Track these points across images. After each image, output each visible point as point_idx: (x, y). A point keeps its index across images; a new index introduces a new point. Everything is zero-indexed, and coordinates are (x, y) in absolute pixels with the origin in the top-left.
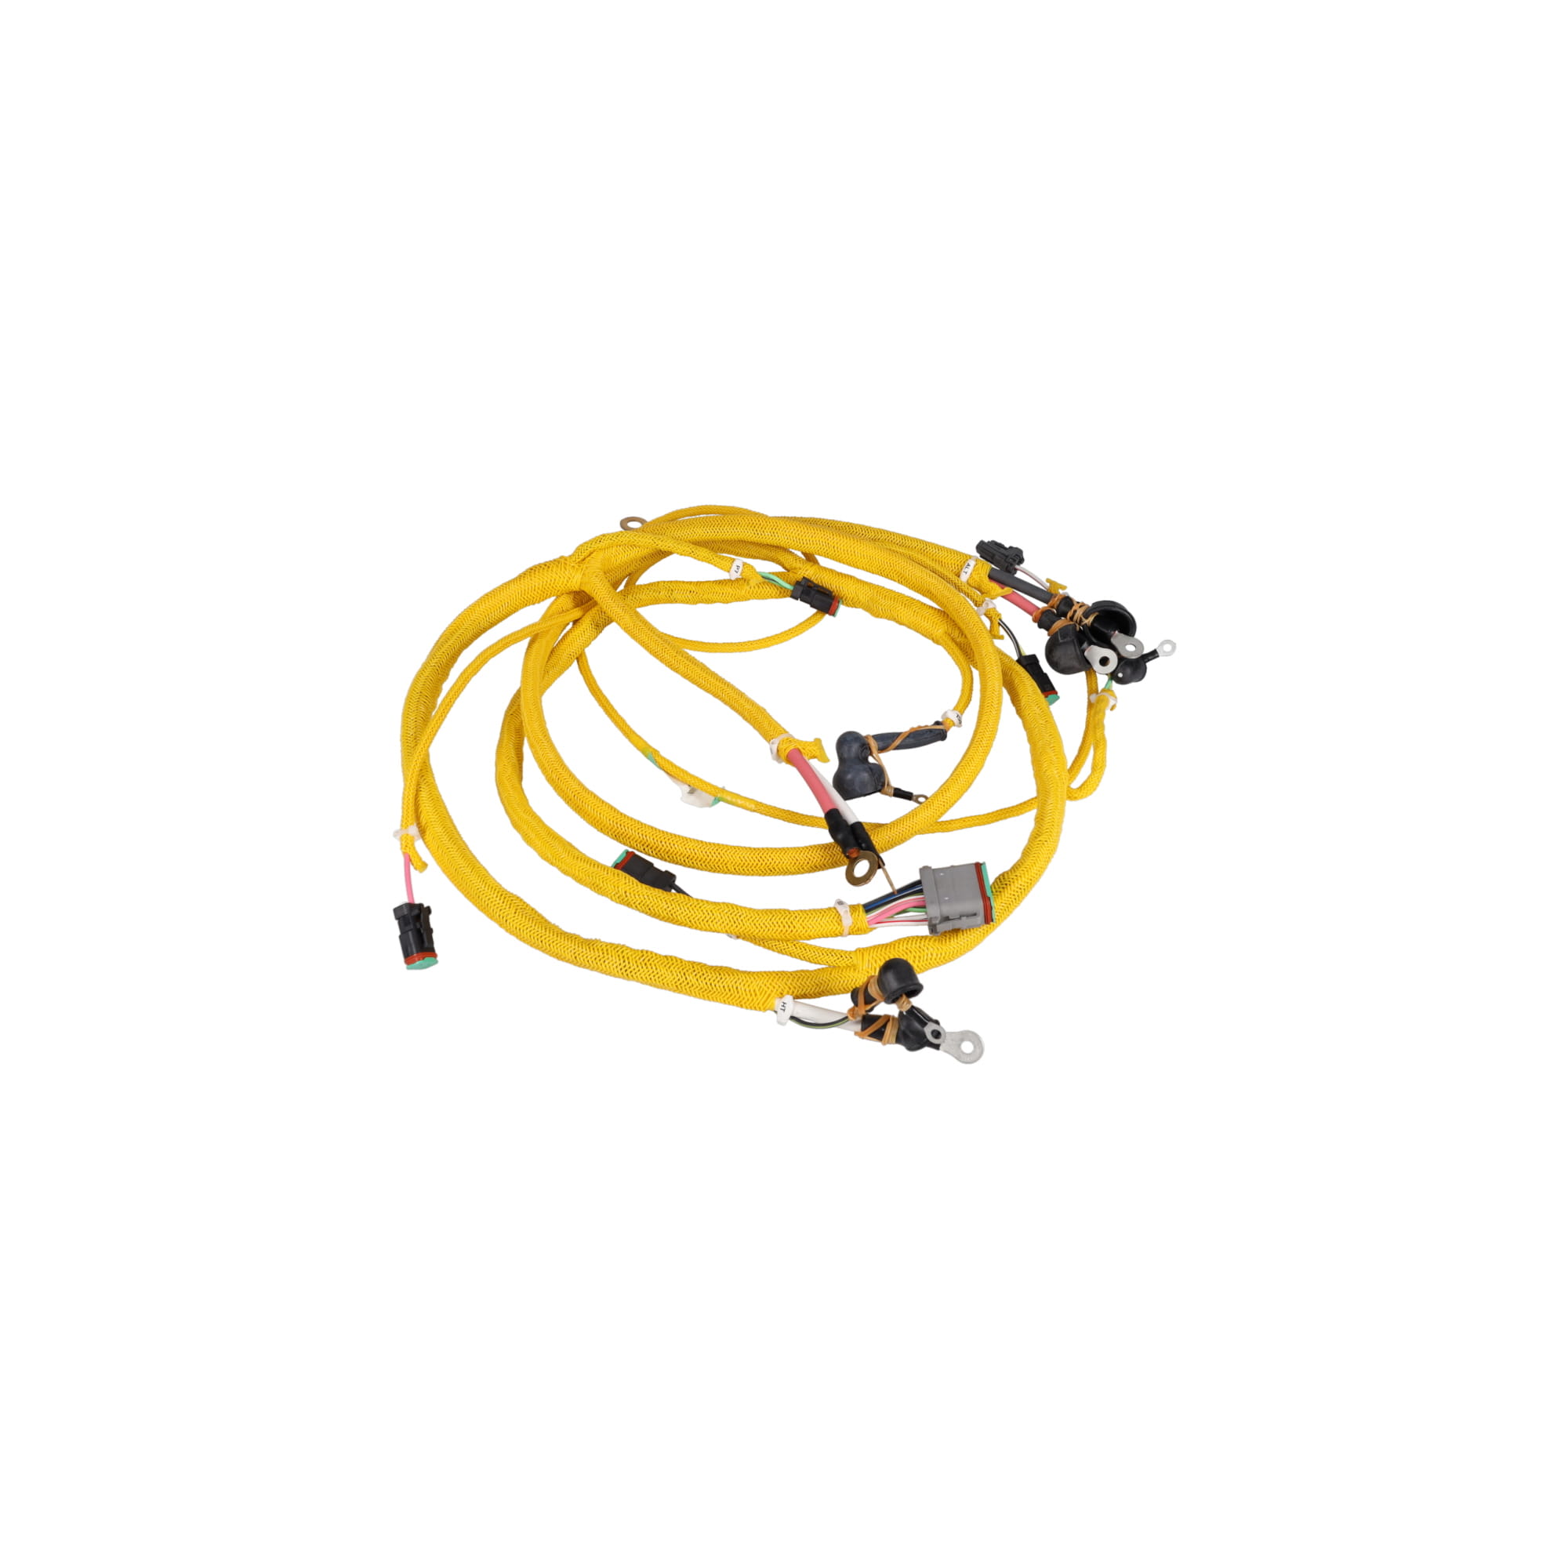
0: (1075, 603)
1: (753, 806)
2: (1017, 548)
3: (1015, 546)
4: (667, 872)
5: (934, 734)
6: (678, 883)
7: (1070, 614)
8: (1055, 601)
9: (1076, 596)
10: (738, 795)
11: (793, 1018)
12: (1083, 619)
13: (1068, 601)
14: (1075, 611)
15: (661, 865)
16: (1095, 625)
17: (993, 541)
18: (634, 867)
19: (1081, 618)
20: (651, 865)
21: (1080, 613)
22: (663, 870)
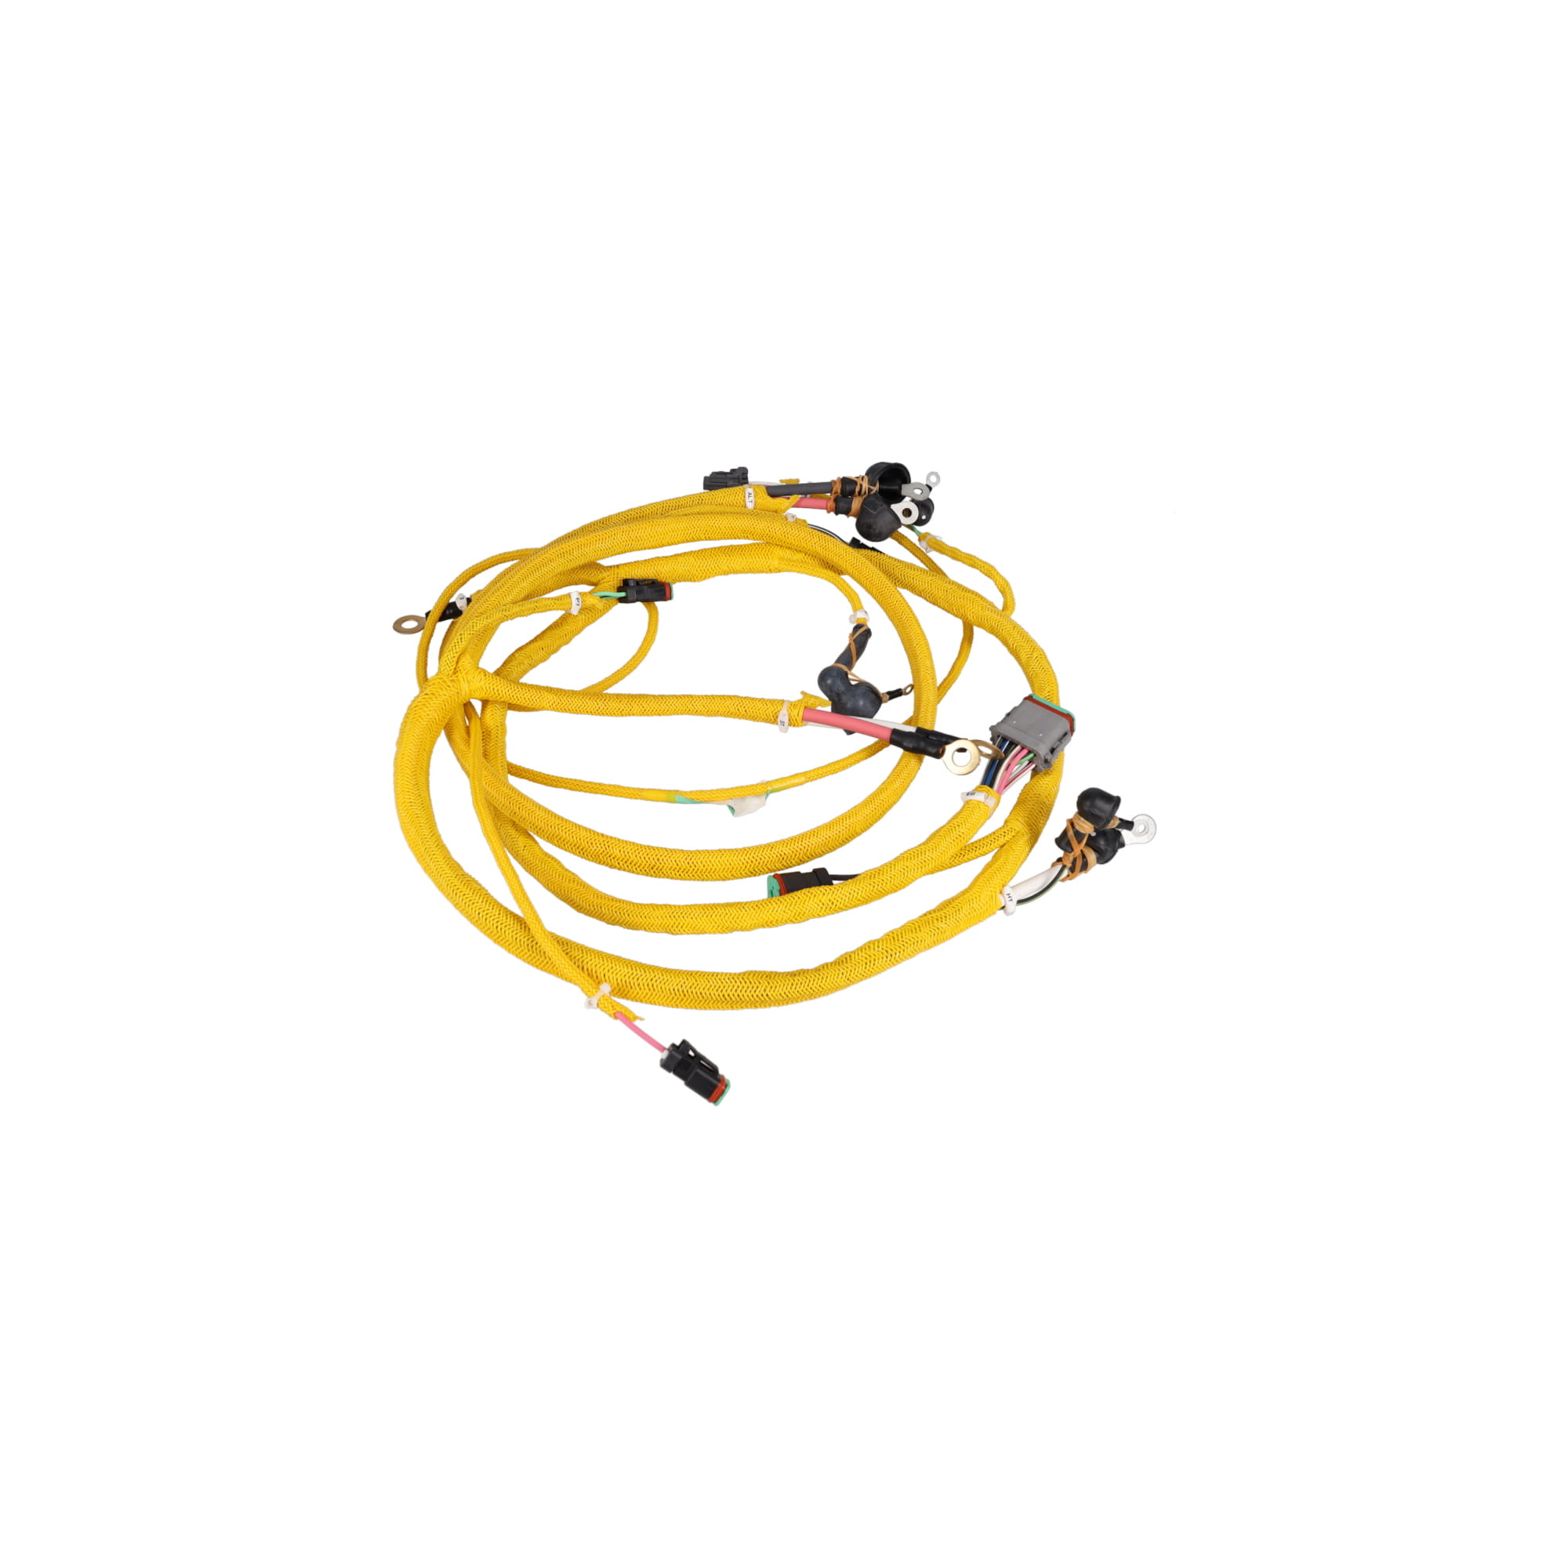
0: (856, 479)
1: (803, 779)
2: (740, 468)
3: (736, 467)
4: (815, 871)
5: (861, 637)
6: (831, 872)
7: (857, 489)
8: (838, 488)
9: (852, 474)
10: (783, 779)
11: (1020, 902)
12: (872, 487)
13: (846, 481)
14: (861, 485)
15: (806, 868)
16: (885, 487)
17: (713, 473)
18: (790, 884)
19: (869, 488)
20: (798, 873)
21: (865, 485)
22: (810, 870)
